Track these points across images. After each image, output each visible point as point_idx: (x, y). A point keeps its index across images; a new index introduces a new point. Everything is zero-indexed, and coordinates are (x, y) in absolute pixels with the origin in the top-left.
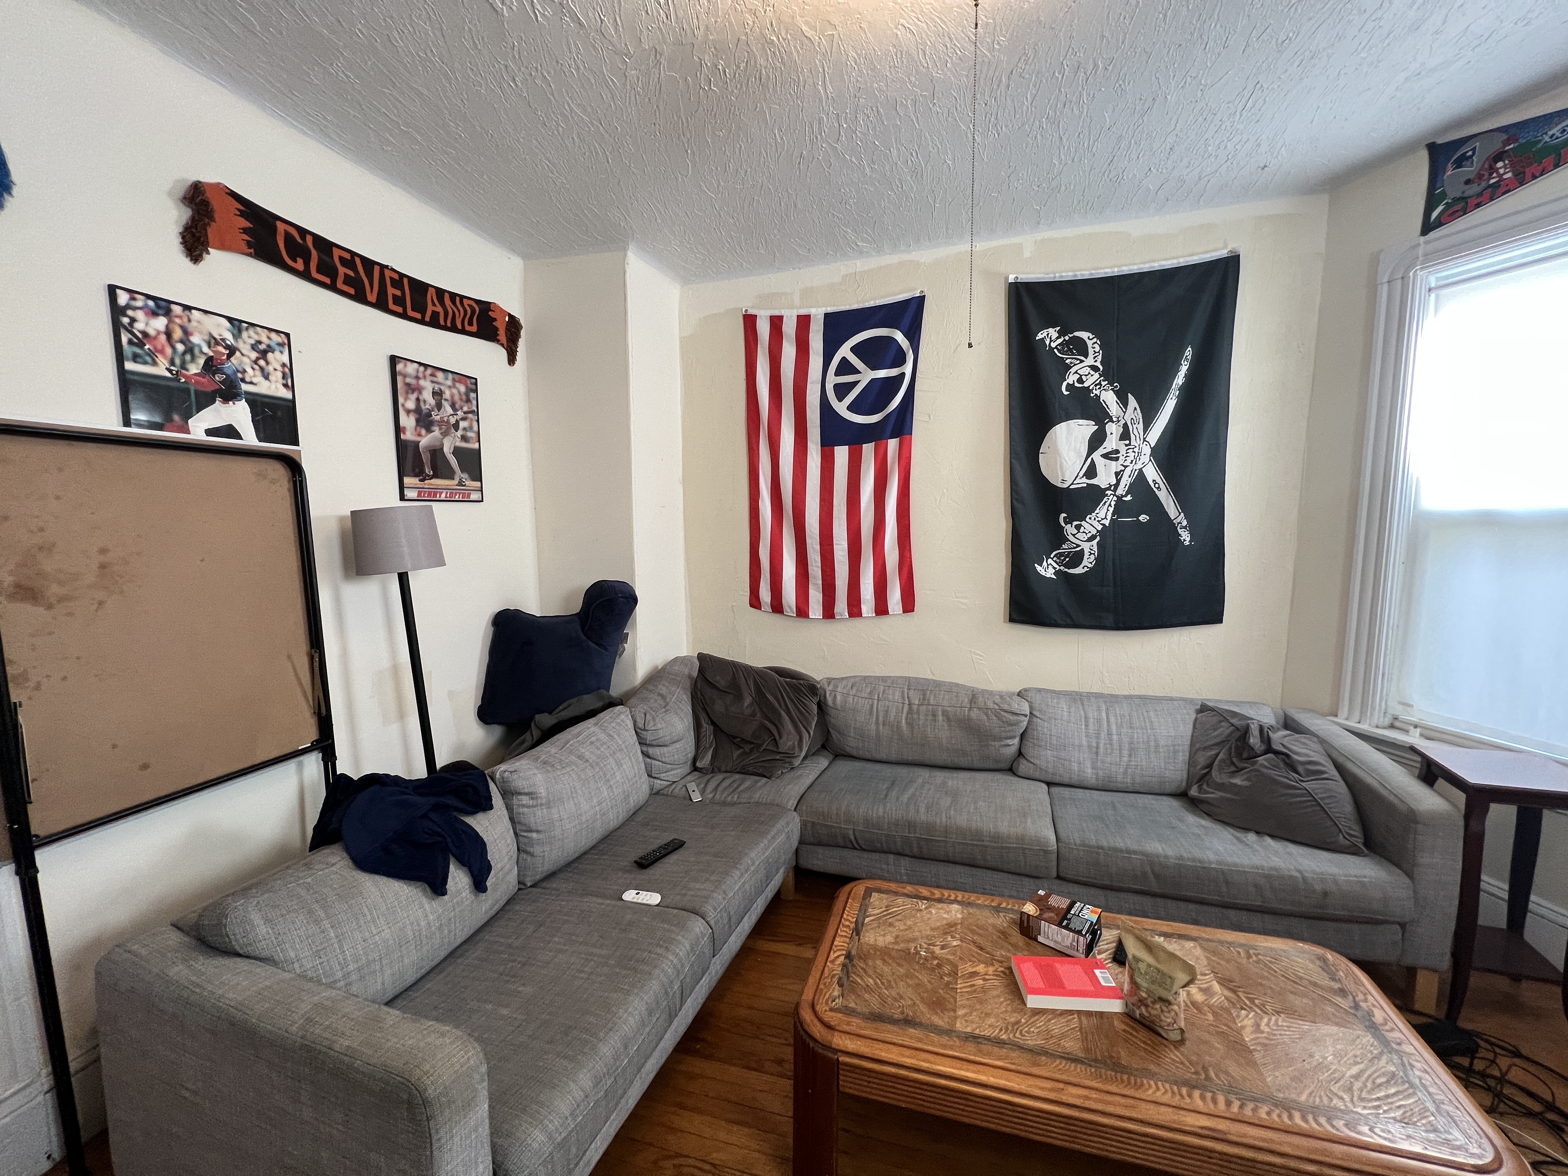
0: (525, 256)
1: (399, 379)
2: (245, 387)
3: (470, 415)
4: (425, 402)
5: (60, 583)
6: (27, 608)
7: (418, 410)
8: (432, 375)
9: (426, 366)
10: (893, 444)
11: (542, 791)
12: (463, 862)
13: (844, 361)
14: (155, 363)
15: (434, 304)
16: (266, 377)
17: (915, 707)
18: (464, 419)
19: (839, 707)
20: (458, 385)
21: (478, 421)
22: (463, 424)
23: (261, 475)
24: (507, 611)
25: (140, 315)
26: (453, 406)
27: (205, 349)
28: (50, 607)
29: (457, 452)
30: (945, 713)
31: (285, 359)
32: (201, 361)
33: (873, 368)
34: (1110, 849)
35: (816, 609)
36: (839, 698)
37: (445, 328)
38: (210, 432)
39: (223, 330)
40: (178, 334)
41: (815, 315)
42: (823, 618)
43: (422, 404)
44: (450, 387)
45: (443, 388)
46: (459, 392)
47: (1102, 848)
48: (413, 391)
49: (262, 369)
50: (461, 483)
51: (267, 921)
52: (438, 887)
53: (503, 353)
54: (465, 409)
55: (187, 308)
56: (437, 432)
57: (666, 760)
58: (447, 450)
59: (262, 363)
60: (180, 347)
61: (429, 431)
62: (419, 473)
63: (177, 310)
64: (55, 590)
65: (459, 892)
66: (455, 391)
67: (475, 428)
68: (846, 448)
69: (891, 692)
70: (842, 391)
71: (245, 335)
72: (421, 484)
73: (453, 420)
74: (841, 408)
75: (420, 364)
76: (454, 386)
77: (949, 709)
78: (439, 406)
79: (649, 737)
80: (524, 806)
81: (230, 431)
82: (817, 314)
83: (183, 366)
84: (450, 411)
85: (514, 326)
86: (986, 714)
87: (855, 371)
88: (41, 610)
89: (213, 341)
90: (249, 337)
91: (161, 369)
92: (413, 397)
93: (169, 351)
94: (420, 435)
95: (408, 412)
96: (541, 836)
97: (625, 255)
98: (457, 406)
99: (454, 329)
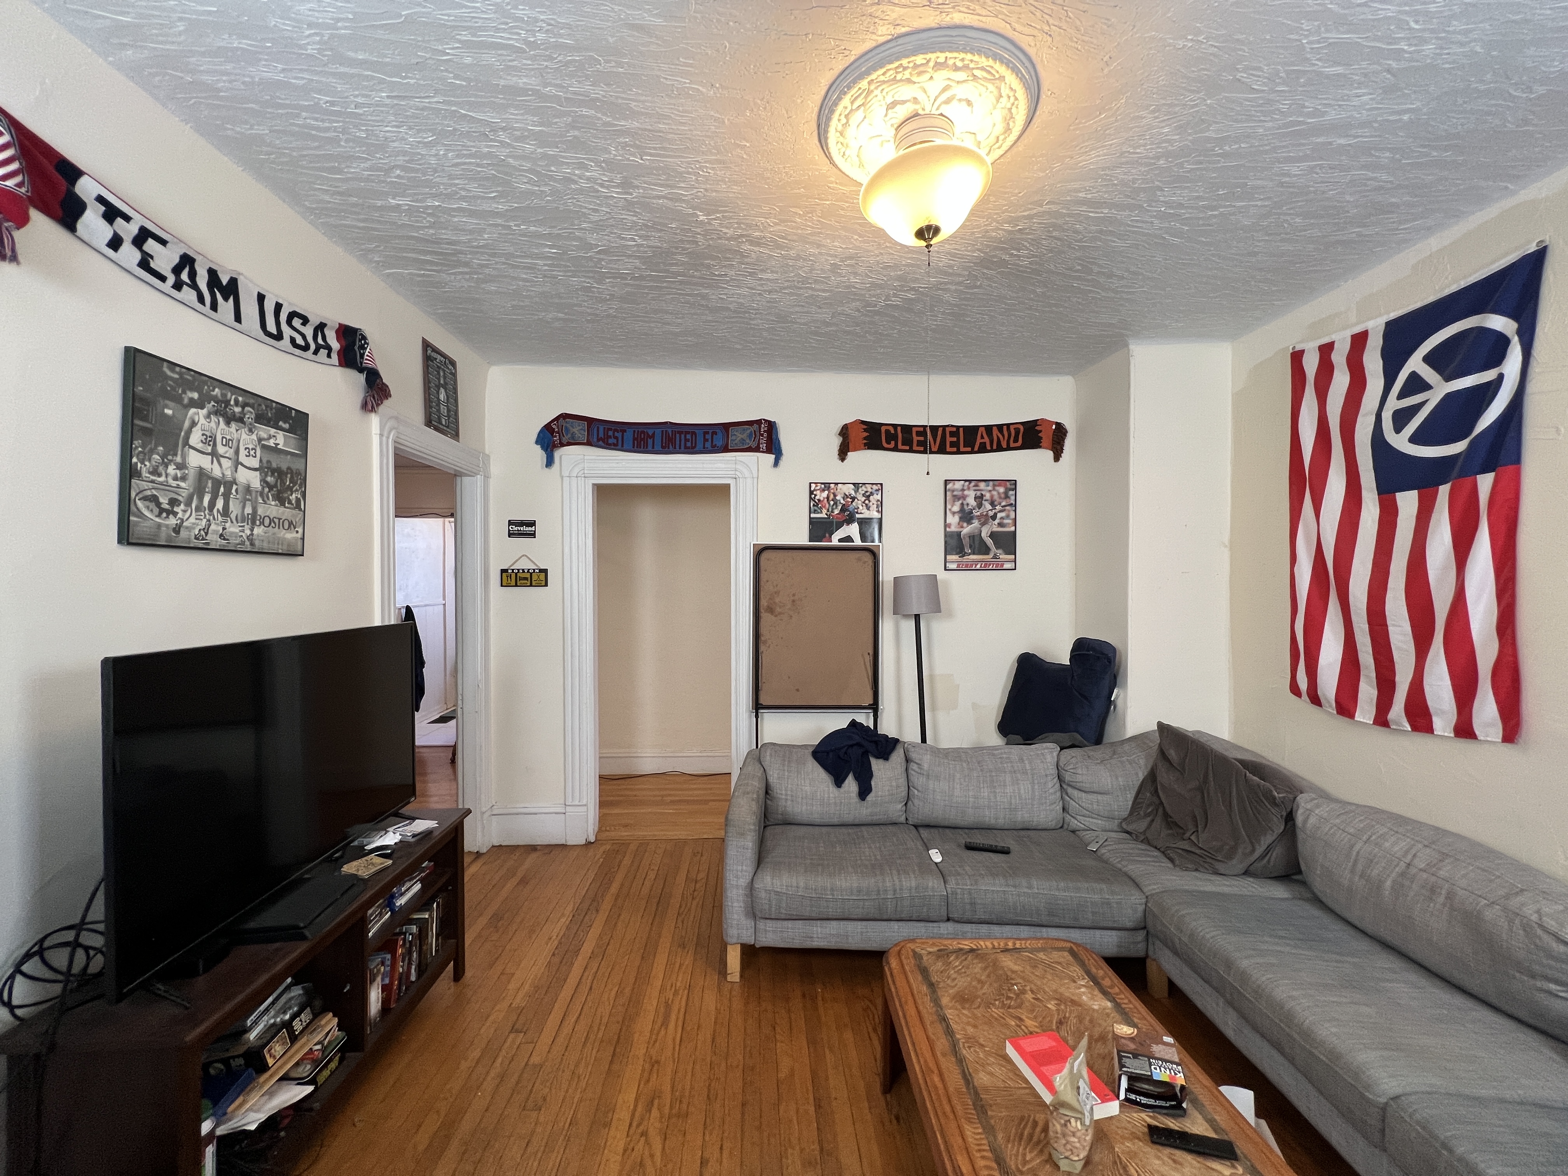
0: (1072, 374)
1: (948, 493)
2: (857, 516)
3: (1007, 508)
4: (968, 504)
5: (780, 607)
6: (769, 615)
7: (962, 510)
8: (976, 486)
9: (970, 481)
10: (1485, 482)
11: (926, 766)
12: (857, 778)
13: (1414, 377)
14: (821, 512)
15: (982, 437)
16: (868, 508)
17: (1413, 871)
18: (1000, 511)
19: (1308, 832)
20: (997, 488)
21: (1015, 511)
22: (999, 515)
23: (859, 560)
24: (1033, 656)
25: (818, 492)
26: (992, 503)
27: (842, 501)
28: (776, 616)
29: (992, 535)
30: (1450, 896)
31: (879, 497)
32: (840, 507)
33: (1448, 379)
34: (1461, 1159)
35: (1365, 711)
36: (1312, 820)
37: (992, 451)
38: (840, 540)
39: (850, 490)
40: (832, 496)
41: (1372, 329)
42: (1374, 723)
43: (965, 507)
44: (990, 491)
45: (983, 493)
46: (999, 493)
47: (1451, 1151)
48: (959, 499)
49: (867, 505)
50: (995, 557)
51: (771, 755)
52: (839, 782)
53: (1050, 454)
54: (1003, 504)
55: (836, 484)
56: (976, 523)
57: (1083, 805)
58: (983, 535)
59: (867, 502)
60: (832, 503)
61: (969, 522)
62: (961, 552)
63: (832, 486)
64: (778, 610)
65: (849, 792)
66: (995, 493)
67: (1013, 516)
68: (1414, 494)
69: (1393, 839)
70: (1401, 418)
71: (860, 490)
72: (960, 559)
73: (991, 513)
74: (1401, 442)
75: (966, 481)
76: (994, 489)
77: (1461, 893)
78: (980, 505)
79: (1067, 777)
80: (914, 770)
81: (849, 539)
82: (1376, 326)
83: (832, 512)
84: (989, 507)
85: (1060, 432)
86: (1511, 922)
87: (1427, 387)
88: (773, 617)
89: (845, 496)
90: (862, 490)
91: (823, 515)
92: (958, 503)
93: (827, 506)
94: (962, 527)
95: (954, 513)
96: (920, 794)
97: (1129, 350)
98: (996, 503)
99: (1000, 449)
